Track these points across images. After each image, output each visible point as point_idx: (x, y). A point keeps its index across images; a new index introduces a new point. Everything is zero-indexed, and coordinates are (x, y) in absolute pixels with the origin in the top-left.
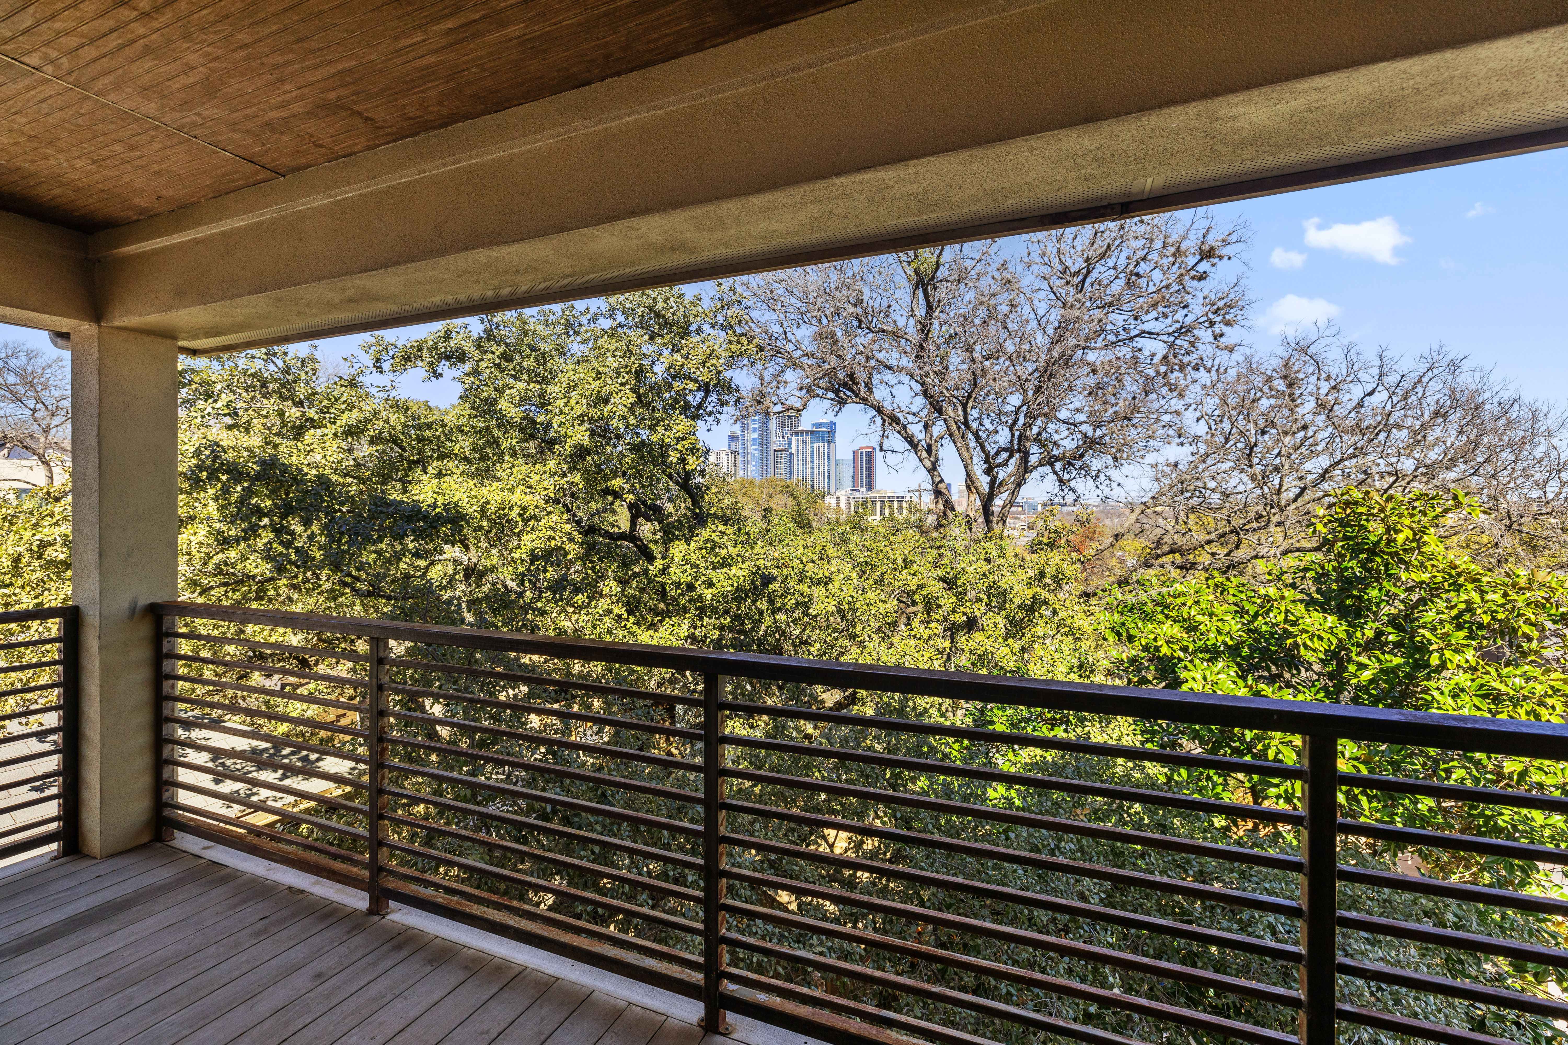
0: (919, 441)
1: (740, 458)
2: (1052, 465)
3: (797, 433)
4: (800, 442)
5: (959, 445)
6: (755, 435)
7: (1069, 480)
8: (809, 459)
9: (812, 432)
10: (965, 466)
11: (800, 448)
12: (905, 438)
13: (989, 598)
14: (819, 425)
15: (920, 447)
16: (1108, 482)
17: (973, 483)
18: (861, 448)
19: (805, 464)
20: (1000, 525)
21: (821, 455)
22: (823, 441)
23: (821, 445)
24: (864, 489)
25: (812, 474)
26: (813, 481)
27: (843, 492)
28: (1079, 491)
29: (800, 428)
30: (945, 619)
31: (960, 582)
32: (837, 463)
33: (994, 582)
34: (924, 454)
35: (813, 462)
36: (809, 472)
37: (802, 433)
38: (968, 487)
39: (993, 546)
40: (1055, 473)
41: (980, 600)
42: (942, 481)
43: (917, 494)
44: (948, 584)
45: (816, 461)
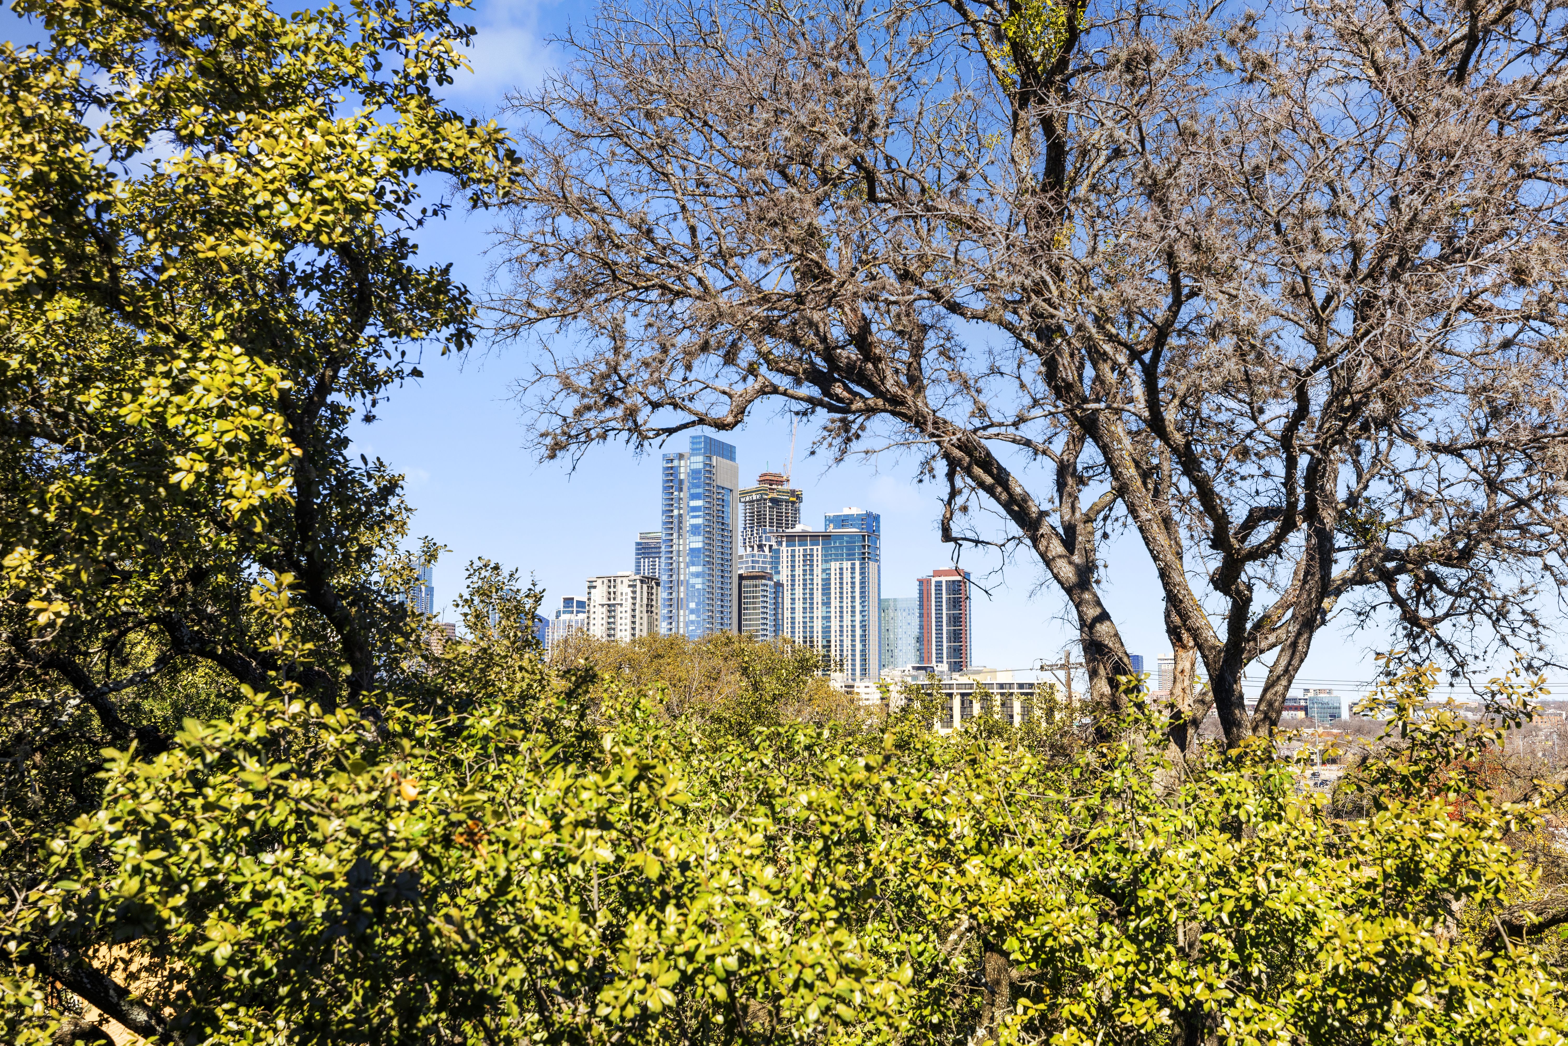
0: (1043, 514)
1: (662, 594)
2: (1389, 579)
3: (791, 539)
4: (799, 559)
5: (1144, 515)
6: (697, 543)
7: (1434, 621)
8: (818, 596)
9: (827, 537)
10: (1164, 575)
11: (799, 571)
12: (1007, 506)
13: (1239, 948)
14: (842, 521)
15: (1044, 530)
16: (1528, 628)
17: (1184, 617)
18: (937, 573)
19: (809, 608)
20: (1263, 731)
21: (847, 588)
22: (850, 557)
23: (847, 565)
24: (944, 667)
25: (826, 630)
26: (827, 647)
27: (897, 673)
28: (1463, 649)
29: (799, 528)
30: (1104, 1013)
31: (1147, 896)
32: (883, 606)
33: (1254, 899)
34: (1057, 548)
35: (827, 604)
36: (818, 625)
37: (803, 538)
38: (1174, 633)
39: (1244, 784)
40: (1397, 600)
41: (1212, 956)
42: (1104, 616)
43: (1061, 674)
44: (1118, 899)
45: (835, 603)
